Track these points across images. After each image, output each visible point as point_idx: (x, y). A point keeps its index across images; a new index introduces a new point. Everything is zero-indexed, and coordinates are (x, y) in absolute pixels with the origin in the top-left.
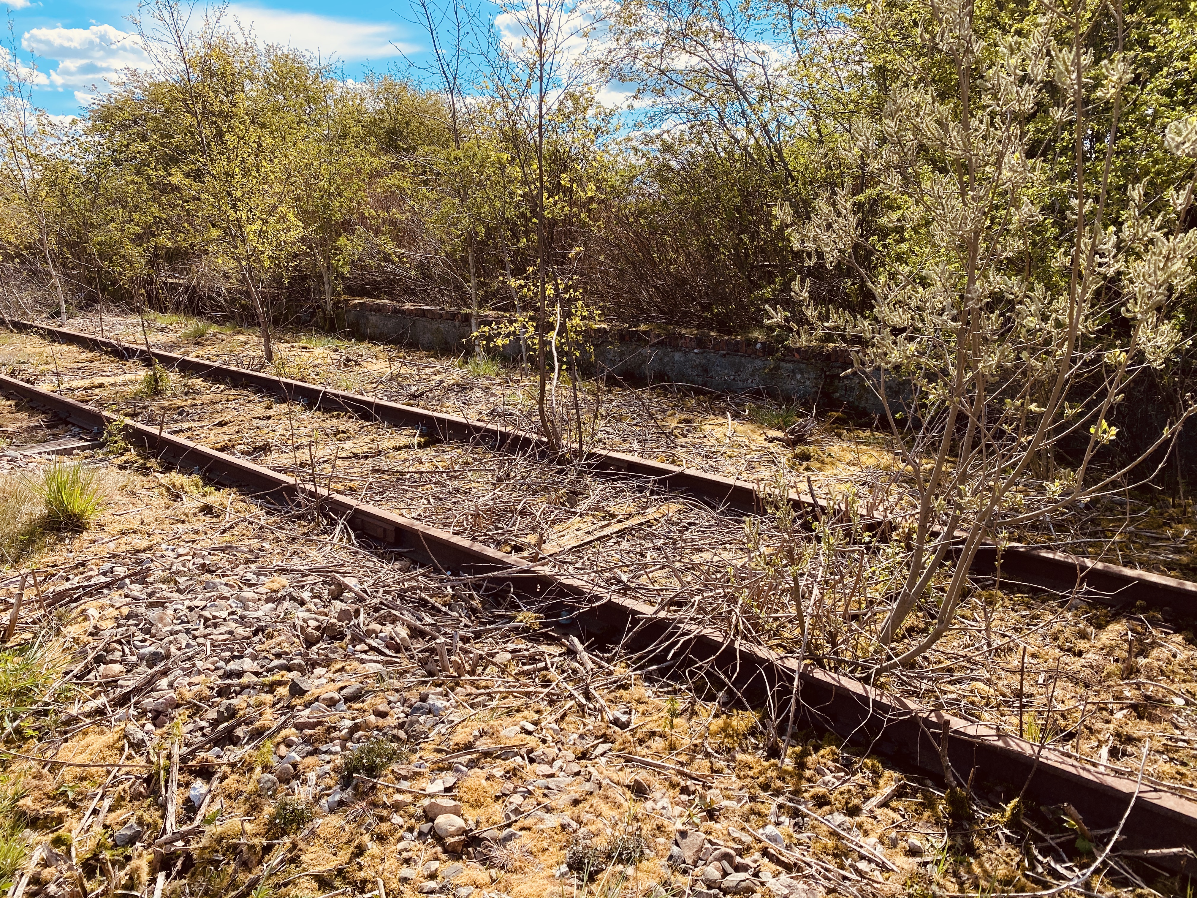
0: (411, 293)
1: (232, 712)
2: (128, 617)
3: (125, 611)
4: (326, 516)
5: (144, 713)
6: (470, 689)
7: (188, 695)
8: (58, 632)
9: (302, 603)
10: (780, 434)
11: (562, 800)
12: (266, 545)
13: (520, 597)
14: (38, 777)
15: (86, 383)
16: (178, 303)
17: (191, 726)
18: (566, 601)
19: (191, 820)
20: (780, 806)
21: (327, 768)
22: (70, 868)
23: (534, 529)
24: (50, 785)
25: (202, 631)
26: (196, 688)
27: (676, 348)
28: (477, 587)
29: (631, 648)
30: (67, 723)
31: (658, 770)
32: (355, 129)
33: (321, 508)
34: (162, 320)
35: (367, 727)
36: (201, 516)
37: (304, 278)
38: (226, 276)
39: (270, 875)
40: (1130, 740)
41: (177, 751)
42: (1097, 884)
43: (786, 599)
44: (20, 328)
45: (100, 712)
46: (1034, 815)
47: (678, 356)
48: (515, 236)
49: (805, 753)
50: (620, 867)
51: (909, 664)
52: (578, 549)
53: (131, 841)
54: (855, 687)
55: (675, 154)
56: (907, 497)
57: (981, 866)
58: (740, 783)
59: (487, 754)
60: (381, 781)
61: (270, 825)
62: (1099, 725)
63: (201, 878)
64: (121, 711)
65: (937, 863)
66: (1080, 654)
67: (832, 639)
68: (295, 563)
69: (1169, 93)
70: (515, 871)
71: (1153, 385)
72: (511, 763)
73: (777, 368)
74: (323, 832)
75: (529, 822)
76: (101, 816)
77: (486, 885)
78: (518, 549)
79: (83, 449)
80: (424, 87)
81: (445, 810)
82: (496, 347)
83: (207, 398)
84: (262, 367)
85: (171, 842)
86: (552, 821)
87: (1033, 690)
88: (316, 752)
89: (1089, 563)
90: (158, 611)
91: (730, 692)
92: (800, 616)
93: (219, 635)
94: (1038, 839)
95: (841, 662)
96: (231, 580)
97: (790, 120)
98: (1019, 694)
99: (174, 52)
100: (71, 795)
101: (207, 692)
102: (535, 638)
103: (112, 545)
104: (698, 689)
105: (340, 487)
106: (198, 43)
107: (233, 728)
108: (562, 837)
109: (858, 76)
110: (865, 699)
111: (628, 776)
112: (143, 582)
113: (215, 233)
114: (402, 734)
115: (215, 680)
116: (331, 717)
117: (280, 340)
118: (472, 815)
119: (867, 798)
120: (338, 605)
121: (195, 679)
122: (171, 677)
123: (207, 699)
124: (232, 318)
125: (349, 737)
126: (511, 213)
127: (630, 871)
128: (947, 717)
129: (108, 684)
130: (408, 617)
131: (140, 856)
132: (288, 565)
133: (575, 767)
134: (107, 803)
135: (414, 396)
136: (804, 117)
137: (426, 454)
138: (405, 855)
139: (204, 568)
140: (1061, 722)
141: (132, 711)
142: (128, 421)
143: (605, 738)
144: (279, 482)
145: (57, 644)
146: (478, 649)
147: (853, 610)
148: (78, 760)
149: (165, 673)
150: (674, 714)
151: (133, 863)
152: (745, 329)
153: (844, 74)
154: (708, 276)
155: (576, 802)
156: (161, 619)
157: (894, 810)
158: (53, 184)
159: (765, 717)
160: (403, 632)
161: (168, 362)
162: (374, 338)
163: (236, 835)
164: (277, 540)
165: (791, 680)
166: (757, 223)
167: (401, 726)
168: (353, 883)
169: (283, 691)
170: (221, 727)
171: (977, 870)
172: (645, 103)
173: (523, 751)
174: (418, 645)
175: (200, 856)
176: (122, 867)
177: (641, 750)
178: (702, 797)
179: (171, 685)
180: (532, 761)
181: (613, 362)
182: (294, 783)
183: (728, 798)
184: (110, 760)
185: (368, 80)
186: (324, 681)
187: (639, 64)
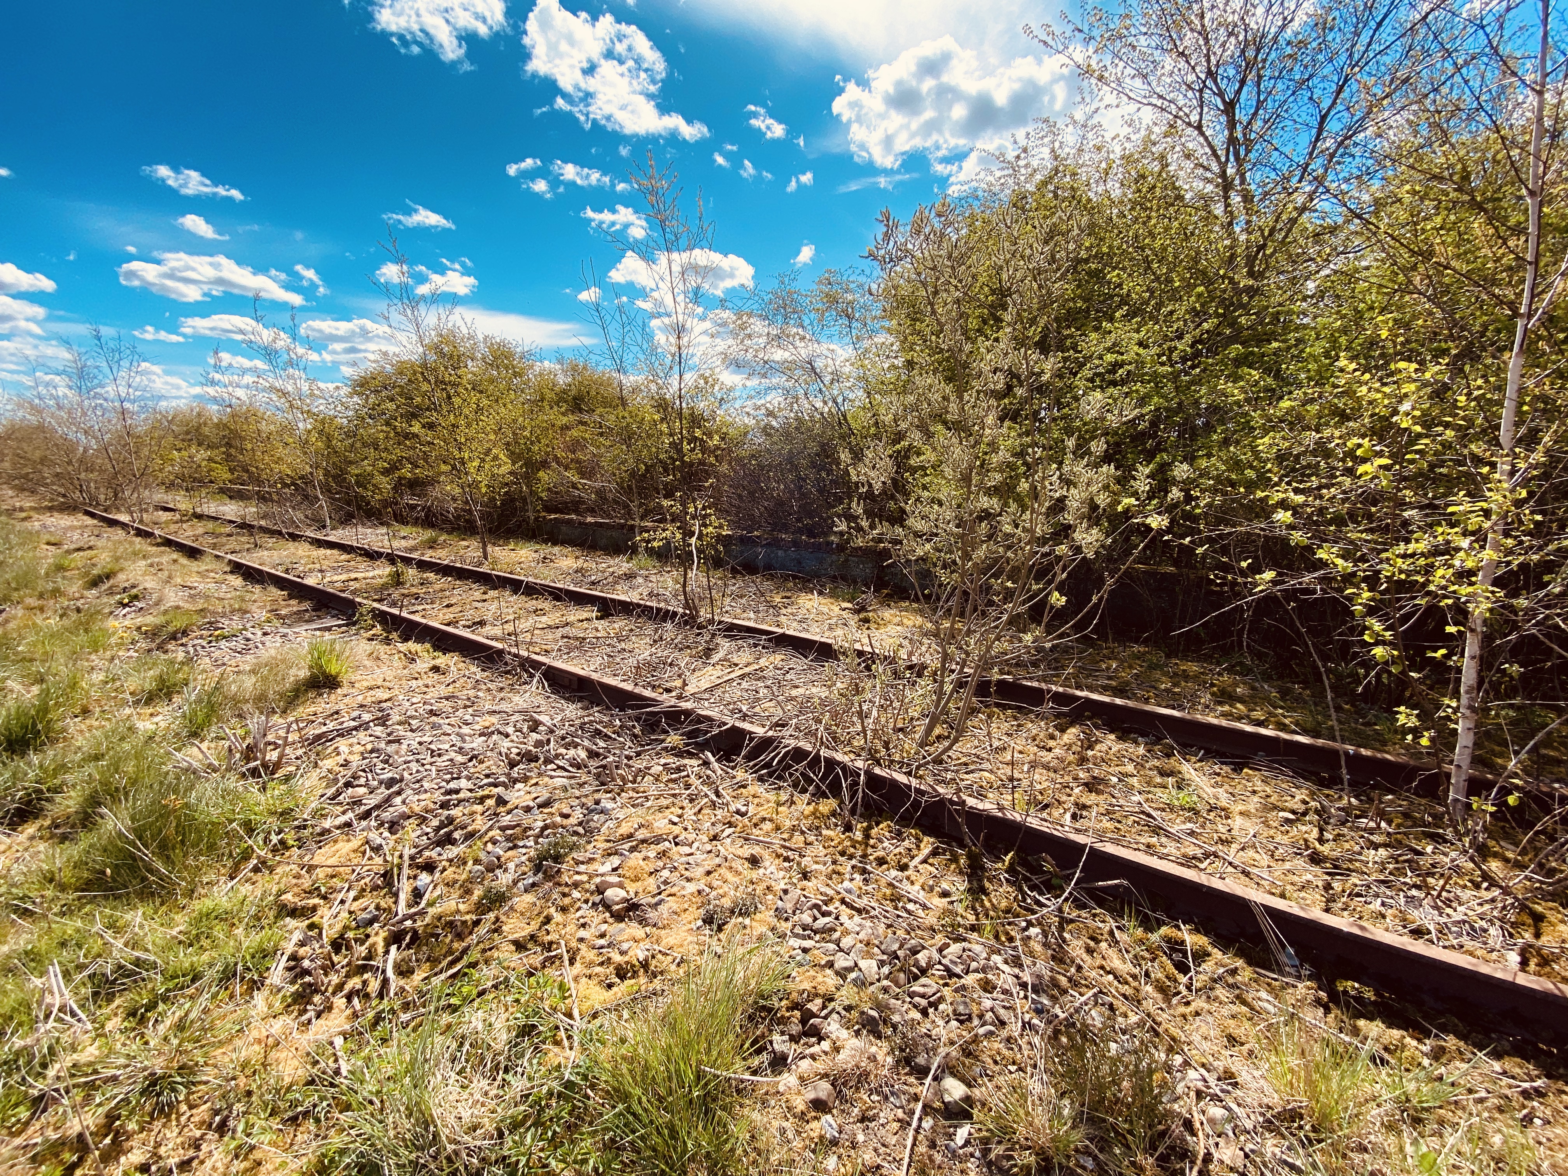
0: (592, 511)
1: (451, 820)
2: (372, 752)
3: (369, 747)
4: (527, 671)
5: (382, 824)
6: (631, 794)
7: (417, 809)
8: (316, 765)
9: (507, 736)
10: (850, 605)
11: (699, 872)
12: (480, 694)
13: (669, 725)
14: (298, 876)
15: (344, 577)
16: (417, 519)
17: (419, 832)
18: (702, 726)
19: (418, 904)
20: (853, 867)
21: (524, 858)
22: (321, 947)
23: (680, 676)
24: (306, 882)
25: (429, 759)
26: (423, 803)
27: (779, 548)
28: (638, 719)
29: (749, 758)
30: (322, 834)
31: (767, 845)
32: (549, 395)
33: (522, 666)
34: (404, 531)
35: (554, 826)
36: (431, 674)
37: (513, 500)
38: (454, 499)
39: (478, 943)
40: (1084, 807)
41: (408, 852)
42: (1066, 909)
43: (855, 719)
44: (294, 537)
45: (348, 824)
46: (1024, 863)
47: (780, 553)
48: (666, 470)
49: (870, 828)
50: (740, 919)
51: (938, 761)
52: (710, 690)
53: (370, 922)
54: (902, 778)
55: (775, 417)
56: (934, 646)
57: (990, 901)
58: (825, 852)
59: (643, 841)
60: (564, 866)
61: (479, 904)
62: (1064, 798)
63: (425, 948)
64: (364, 823)
65: (961, 901)
66: (1050, 750)
67: (886, 745)
68: (504, 706)
69: (1091, 380)
70: (664, 928)
71: (1089, 569)
72: (661, 847)
73: (847, 561)
74: (519, 907)
75: (674, 890)
76: (347, 905)
77: (643, 940)
78: (668, 691)
79: (339, 626)
80: (600, 368)
81: (612, 885)
82: (653, 548)
83: (437, 587)
84: (480, 564)
85: (401, 922)
86: (691, 888)
87: (1021, 776)
88: (515, 847)
89: (1054, 688)
90: (395, 746)
91: (818, 787)
92: (864, 731)
93: (442, 762)
94: (1027, 879)
95: (892, 761)
96: (452, 720)
97: (851, 396)
98: (1011, 779)
99: (415, 338)
100: (323, 889)
101: (432, 806)
102: (680, 754)
103: (360, 698)
104: (795, 785)
105: (537, 650)
106: (433, 333)
107: (452, 832)
108: (699, 900)
109: (894, 367)
110: (909, 787)
111: (747, 851)
112: (384, 724)
113: (444, 468)
114: (581, 830)
115: (439, 797)
116: (526, 822)
117: (494, 544)
118: (632, 888)
119: (913, 858)
120: (534, 736)
121: (423, 797)
122: (404, 796)
123: (432, 811)
124: (459, 529)
125: (541, 835)
126: (662, 456)
127: (747, 921)
128: (964, 797)
129: (354, 803)
130: (586, 743)
131: (377, 934)
132: (496, 708)
133: (708, 847)
134: (352, 894)
135: (593, 583)
136: (861, 393)
137: (601, 624)
138: (582, 921)
139: (432, 713)
140: (1040, 797)
141: (373, 823)
142: (376, 605)
143: (730, 824)
144: (491, 647)
145: (315, 774)
146: (638, 764)
147: (900, 725)
148: (330, 862)
149: (399, 793)
150: (779, 804)
151: (371, 941)
152: (826, 535)
153: (886, 366)
154: (800, 499)
155: (709, 873)
156: (397, 753)
157: (932, 865)
158: (321, 432)
159: (841, 803)
160: (583, 754)
161: (407, 561)
162: (563, 543)
163: (452, 914)
164: (489, 690)
165: (859, 775)
166: (830, 464)
167: (580, 824)
168: (542, 945)
169: (491, 802)
170: (442, 832)
171: (987, 904)
172: (754, 382)
173: (671, 838)
174: (593, 764)
175: (424, 931)
176: (362, 944)
177: (756, 831)
178: (799, 864)
179: (404, 802)
180: (677, 844)
181: (736, 557)
182: (498, 872)
183: (817, 863)
184: (355, 861)
185: (560, 361)
186: (522, 793)
187: (749, 356)
